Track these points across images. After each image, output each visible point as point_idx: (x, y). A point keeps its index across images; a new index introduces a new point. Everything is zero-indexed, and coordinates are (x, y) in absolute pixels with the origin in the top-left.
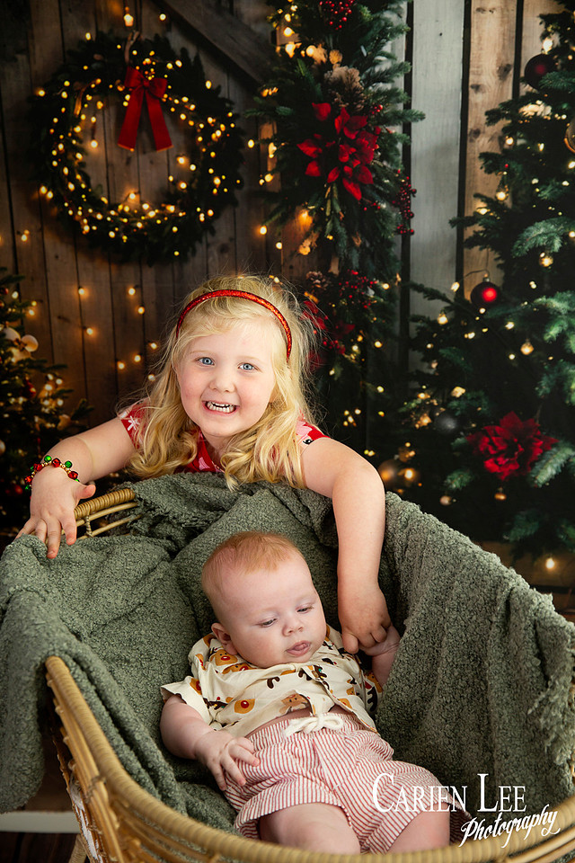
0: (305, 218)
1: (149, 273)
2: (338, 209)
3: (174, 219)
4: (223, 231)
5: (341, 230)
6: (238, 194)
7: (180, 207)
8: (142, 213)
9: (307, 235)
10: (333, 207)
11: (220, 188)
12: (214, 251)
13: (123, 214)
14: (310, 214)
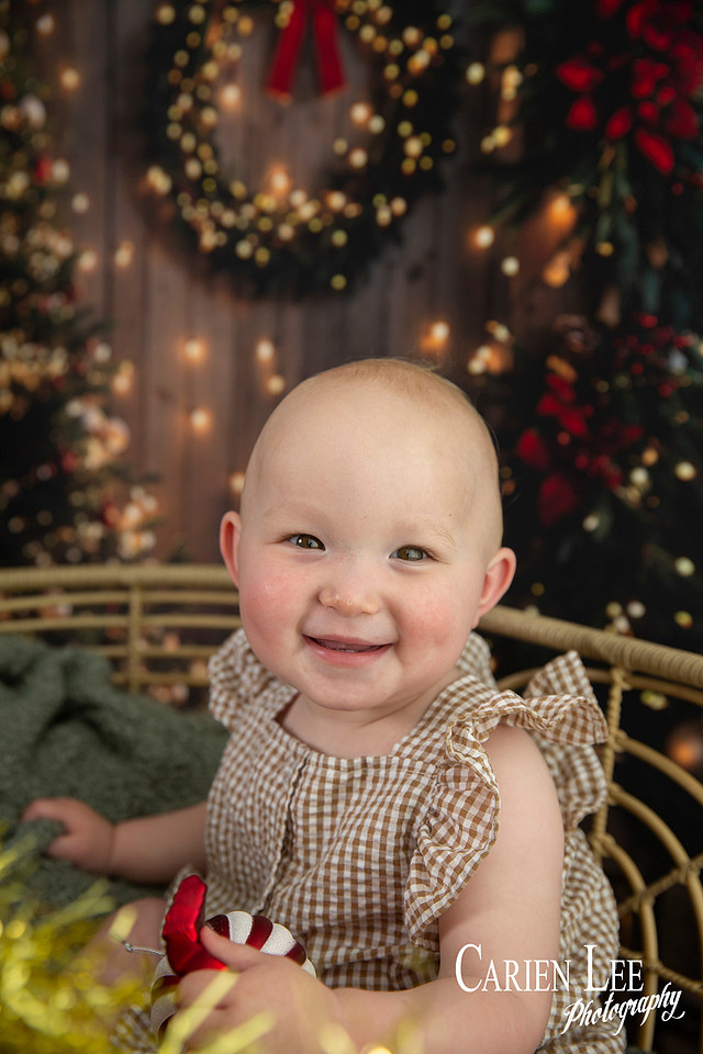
0: (561, 211)
1: (294, 317)
2: (625, 190)
3: (339, 220)
4: (418, 240)
5: (628, 233)
6: (448, 170)
7: (352, 197)
8: (292, 209)
9: (563, 244)
10: (615, 188)
11: (418, 160)
12: (400, 277)
13: (262, 214)
14: (573, 201)
